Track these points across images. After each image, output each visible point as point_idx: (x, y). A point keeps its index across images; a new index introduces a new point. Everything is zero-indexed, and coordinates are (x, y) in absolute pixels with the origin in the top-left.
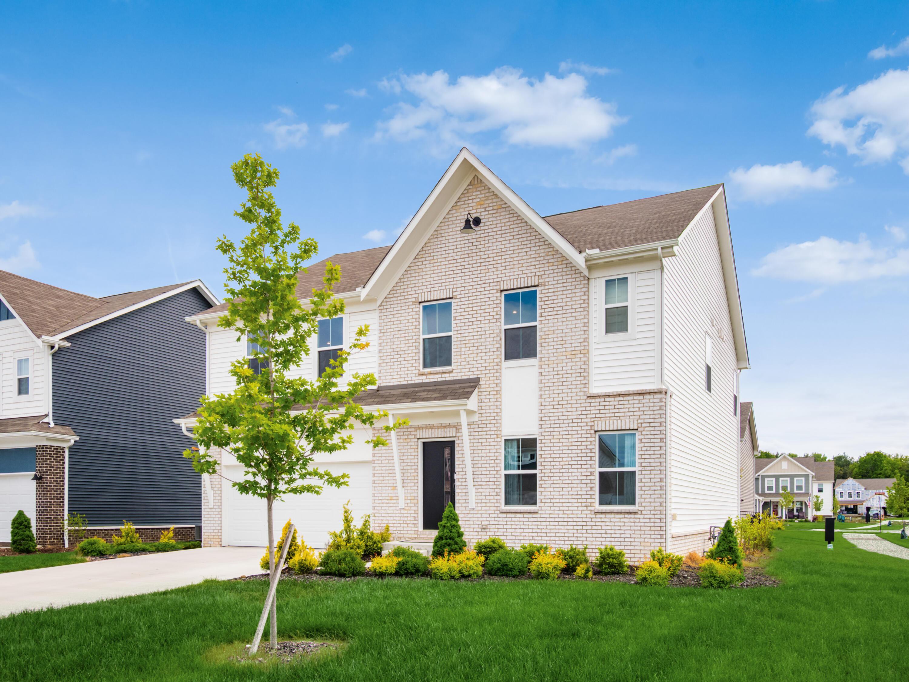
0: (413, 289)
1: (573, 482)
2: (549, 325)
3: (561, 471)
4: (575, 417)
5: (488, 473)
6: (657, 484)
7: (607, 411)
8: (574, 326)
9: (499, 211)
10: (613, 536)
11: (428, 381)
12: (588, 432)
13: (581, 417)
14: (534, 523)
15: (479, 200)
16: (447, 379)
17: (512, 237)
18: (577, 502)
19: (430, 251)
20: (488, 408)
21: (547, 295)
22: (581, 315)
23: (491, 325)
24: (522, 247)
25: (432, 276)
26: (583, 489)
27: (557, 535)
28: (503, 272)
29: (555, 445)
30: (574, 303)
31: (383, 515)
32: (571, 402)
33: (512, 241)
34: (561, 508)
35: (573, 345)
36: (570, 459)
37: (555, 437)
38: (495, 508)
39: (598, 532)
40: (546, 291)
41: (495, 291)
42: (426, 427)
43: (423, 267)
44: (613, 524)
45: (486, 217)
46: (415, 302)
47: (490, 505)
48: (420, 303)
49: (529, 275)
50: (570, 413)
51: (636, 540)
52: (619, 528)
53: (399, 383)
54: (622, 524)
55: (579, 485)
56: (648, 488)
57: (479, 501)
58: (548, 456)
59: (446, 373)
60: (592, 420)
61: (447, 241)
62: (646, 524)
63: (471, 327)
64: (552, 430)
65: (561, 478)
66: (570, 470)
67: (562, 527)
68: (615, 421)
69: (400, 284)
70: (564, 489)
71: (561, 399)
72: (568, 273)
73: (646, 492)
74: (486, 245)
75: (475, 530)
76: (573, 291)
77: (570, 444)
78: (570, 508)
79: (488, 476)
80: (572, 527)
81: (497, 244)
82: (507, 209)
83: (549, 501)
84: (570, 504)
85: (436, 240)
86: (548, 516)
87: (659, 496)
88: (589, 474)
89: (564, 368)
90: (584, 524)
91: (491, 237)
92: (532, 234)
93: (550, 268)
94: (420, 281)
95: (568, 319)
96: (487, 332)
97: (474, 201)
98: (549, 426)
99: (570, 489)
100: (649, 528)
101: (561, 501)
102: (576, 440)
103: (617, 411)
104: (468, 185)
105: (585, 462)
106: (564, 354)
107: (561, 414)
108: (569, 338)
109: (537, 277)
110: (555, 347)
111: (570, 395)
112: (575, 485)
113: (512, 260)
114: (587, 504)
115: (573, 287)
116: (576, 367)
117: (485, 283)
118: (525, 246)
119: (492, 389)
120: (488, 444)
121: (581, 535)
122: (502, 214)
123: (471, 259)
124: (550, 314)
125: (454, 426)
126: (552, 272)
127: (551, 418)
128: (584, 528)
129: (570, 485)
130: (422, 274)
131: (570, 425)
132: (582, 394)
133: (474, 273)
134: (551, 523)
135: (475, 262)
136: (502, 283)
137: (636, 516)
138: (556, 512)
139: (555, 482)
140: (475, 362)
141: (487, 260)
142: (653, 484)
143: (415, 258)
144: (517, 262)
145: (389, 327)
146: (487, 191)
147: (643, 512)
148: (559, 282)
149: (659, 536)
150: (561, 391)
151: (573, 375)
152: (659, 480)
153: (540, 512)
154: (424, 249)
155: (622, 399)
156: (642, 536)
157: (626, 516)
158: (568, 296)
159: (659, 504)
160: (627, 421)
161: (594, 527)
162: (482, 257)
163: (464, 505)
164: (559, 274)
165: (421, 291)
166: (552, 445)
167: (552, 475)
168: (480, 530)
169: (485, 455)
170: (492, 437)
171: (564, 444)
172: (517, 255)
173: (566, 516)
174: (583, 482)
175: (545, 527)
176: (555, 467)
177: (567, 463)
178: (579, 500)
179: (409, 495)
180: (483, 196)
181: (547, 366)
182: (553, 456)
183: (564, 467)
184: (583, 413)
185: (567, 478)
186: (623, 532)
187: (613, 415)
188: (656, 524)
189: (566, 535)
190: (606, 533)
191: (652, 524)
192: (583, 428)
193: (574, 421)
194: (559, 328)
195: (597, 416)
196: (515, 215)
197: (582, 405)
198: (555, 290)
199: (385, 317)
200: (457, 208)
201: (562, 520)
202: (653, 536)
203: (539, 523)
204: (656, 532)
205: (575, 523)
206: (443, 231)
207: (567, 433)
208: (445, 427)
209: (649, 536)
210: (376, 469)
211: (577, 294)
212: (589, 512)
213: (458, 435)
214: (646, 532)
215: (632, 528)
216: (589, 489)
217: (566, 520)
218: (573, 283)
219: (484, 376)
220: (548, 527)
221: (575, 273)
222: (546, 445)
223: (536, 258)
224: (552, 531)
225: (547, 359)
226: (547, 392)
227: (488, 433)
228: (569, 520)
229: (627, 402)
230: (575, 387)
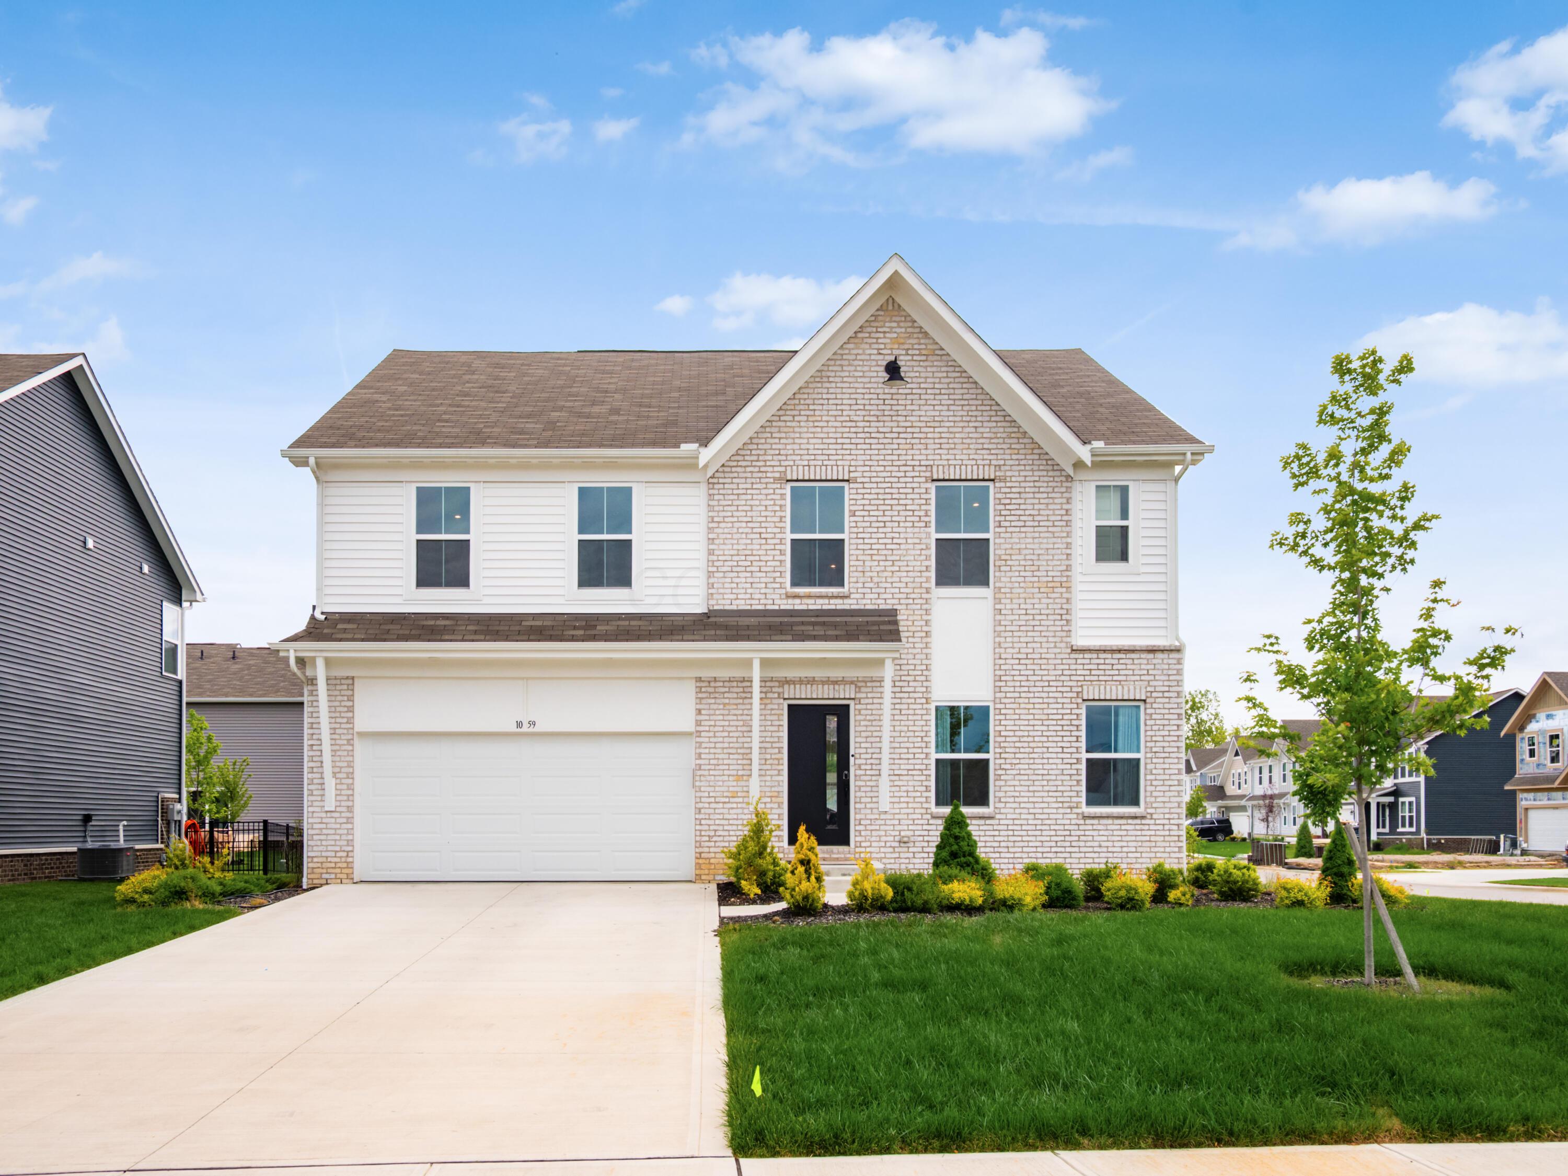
0: (775, 457)
1: (1051, 772)
2: (1013, 541)
3: (1031, 756)
4: (1054, 678)
5: (911, 756)
6: (1173, 777)
7: (1102, 672)
8: (1051, 546)
9: (930, 358)
10: (1110, 849)
11: (804, 607)
12: (1073, 700)
13: (1063, 678)
14: (988, 833)
15: (895, 335)
16: (839, 607)
17: (952, 402)
18: (1057, 802)
19: (807, 402)
20: (911, 656)
21: (1008, 496)
22: (1062, 531)
23: (917, 530)
24: (968, 419)
25: (812, 441)
26: (1065, 783)
27: (1025, 849)
28: (937, 452)
29: (1022, 717)
30: (1051, 512)
31: (717, 822)
32: (1048, 656)
33: (952, 408)
34: (1031, 811)
35: (1050, 574)
36: (1045, 739)
37: (1022, 706)
38: (924, 811)
39: (1089, 844)
40: (1008, 490)
41: (923, 480)
42: (801, 682)
43: (794, 424)
44: (1111, 833)
45: (908, 363)
46: (780, 479)
47: (915, 805)
48: (788, 481)
49: (979, 462)
50: (1046, 672)
51: (1144, 855)
52: (1119, 838)
53: (749, 607)
54: (1124, 833)
55: (1059, 778)
56: (1161, 783)
57: (897, 800)
58: (1011, 734)
59: (836, 597)
60: (1080, 684)
61: (839, 391)
62: (1158, 833)
63: (881, 530)
64: (1017, 695)
65: (1031, 766)
66: (1046, 756)
67: (1033, 839)
68: (1114, 688)
69: (750, 447)
70: (1036, 783)
71: (1031, 651)
72: (1041, 468)
73: (1158, 788)
74: (908, 407)
75: (888, 844)
76: (1050, 495)
77: (1046, 717)
78: (1046, 811)
79: (910, 761)
80: (1048, 839)
81: (926, 408)
82: (944, 358)
83: (1012, 800)
84: (1046, 805)
85: (819, 385)
86: (1011, 822)
87: (1176, 794)
88: (1075, 761)
89: (1036, 606)
90: (1068, 833)
91: (917, 397)
92: (985, 402)
93: (1014, 457)
94: (788, 447)
95: (1042, 535)
96: (909, 541)
97: (888, 335)
98: (1012, 689)
99: (1045, 783)
100: (1162, 838)
101: (1031, 800)
102: (1055, 711)
103: (1117, 672)
104: (878, 310)
105: (1068, 745)
106: (1036, 585)
107: (1032, 673)
108: (1044, 563)
109: (992, 468)
110: (1022, 574)
111: (1044, 645)
112: (1054, 778)
113: (952, 436)
114: (1072, 805)
115: (1050, 490)
116: (1055, 606)
117: (906, 465)
118: (974, 419)
119: (919, 629)
120: (911, 712)
121: (1063, 850)
122: (935, 363)
123: (881, 424)
124: (1013, 524)
125: (852, 683)
126: (1017, 463)
127: (1015, 678)
128: (1067, 838)
129: (1045, 777)
130: (792, 435)
131: (1046, 689)
132: (1063, 645)
133: (887, 446)
134: (1016, 833)
135: (888, 430)
136: (935, 469)
137: (1144, 822)
138: (1023, 816)
139: (1022, 772)
140: (889, 585)
141: (909, 430)
142: (1167, 777)
143: (780, 409)
144: (960, 441)
145: (730, 514)
146: (910, 324)
147: (1155, 816)
148: (1028, 479)
149: (1177, 849)
150: (1031, 639)
151: (1050, 617)
152: (1176, 772)
153: (998, 816)
154: (797, 396)
155: (1123, 656)
156: (1153, 850)
157: (1130, 821)
158: (1042, 501)
159: (1176, 805)
160: (1132, 688)
161: (1082, 838)
162: (902, 424)
163: (868, 806)
164: (1028, 468)
165: (791, 463)
166: (1017, 717)
167: (1018, 761)
168: (897, 844)
169: (906, 729)
170: (918, 701)
171: (1036, 717)
172: (960, 430)
173: (1039, 822)
174: (1065, 772)
175: (1006, 839)
176: (1022, 750)
177: (1040, 745)
178: (1059, 799)
179: (767, 789)
180: (903, 330)
181: (1009, 601)
182: (1018, 733)
183: (1036, 750)
184: (1066, 672)
185: (1040, 766)
186: (1124, 844)
187: (1110, 678)
188: (1172, 833)
189: (1039, 849)
190: (1100, 846)
191: (1167, 833)
192: (1065, 695)
193: (1051, 684)
194: (1028, 546)
195: (1087, 678)
196: (957, 369)
197: (1064, 661)
198: (1022, 490)
199: (722, 497)
200: (856, 341)
201: (1034, 828)
202: (1168, 850)
203: (997, 833)
204: (1172, 844)
205: (1053, 833)
206: (833, 374)
207: (1041, 700)
208: (835, 683)
209: (1162, 850)
210: (704, 745)
211: (1056, 501)
212: (1075, 816)
213: (858, 696)
214: (1158, 844)
215: (1138, 839)
216: (1075, 783)
217: (1038, 827)
218: (1050, 484)
219: (904, 607)
220: (1011, 839)
221: (1053, 470)
222: (1008, 717)
223: (991, 438)
224: (1017, 844)
225: (1008, 590)
226: (1009, 639)
227: (912, 695)
228: (1044, 827)
229: (1130, 661)
230: (1052, 634)
